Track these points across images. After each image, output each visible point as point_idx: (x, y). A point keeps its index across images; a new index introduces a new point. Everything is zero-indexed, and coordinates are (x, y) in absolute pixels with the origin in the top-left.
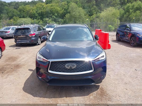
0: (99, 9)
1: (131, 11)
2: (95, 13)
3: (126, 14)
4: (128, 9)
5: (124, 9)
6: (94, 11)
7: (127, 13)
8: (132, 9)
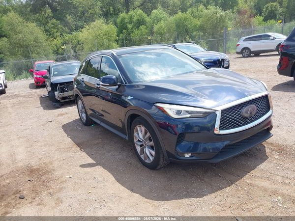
0: (64, 26)
1: (129, 26)
2: (58, 34)
3: (122, 32)
4: (124, 24)
5: (116, 24)
6: (55, 31)
7: (124, 31)
8: (130, 23)
